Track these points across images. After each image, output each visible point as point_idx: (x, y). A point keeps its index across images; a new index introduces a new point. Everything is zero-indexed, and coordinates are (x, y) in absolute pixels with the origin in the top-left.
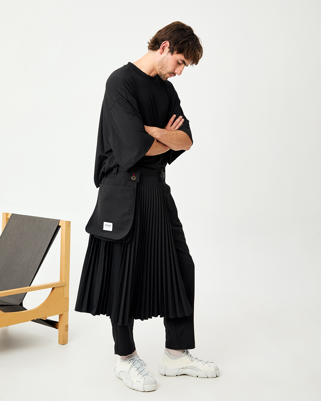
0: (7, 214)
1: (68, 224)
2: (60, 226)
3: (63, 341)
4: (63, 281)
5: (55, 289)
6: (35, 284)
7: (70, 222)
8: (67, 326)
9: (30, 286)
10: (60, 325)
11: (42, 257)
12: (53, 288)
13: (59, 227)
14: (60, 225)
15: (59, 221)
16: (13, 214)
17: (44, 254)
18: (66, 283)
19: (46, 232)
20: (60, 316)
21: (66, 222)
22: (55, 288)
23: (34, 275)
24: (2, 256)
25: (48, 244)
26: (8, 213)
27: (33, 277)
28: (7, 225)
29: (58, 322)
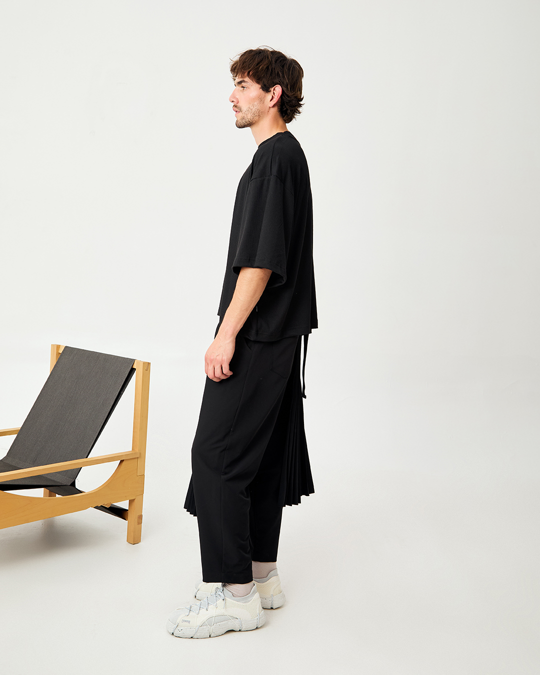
0: (58, 347)
1: (147, 366)
2: (135, 369)
3: (134, 538)
4: (137, 450)
5: (124, 462)
6: (94, 454)
7: (149, 364)
8: (140, 517)
9: (87, 457)
10: (130, 515)
11: (107, 414)
12: (122, 461)
13: (132, 370)
14: (134, 367)
15: (133, 361)
16: (66, 347)
17: (109, 410)
18: (140, 453)
19: (114, 377)
20: (131, 502)
21: (144, 363)
22: (123, 460)
23: (93, 441)
24: (48, 409)
25: (117, 395)
26: (60, 345)
27: (92, 443)
28: (57, 363)
29: (128, 510)
